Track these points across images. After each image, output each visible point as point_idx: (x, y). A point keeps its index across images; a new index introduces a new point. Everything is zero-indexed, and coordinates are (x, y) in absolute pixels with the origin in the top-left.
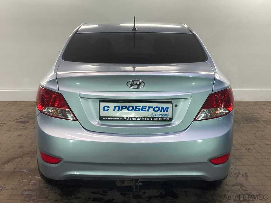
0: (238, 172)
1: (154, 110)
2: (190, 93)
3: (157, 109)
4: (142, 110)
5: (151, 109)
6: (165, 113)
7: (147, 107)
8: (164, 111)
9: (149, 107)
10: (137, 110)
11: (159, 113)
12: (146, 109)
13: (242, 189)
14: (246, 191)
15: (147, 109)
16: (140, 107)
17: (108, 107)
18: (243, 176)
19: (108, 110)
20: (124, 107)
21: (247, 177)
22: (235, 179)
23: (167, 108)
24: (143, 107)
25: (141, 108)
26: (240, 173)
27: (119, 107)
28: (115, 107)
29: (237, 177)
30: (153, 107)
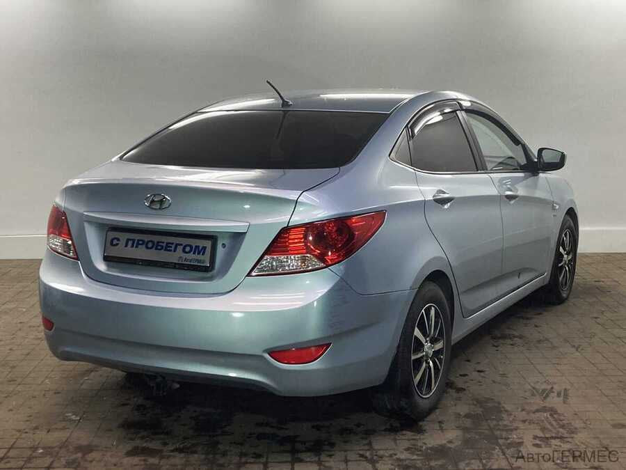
0: (549, 387)
1: (184, 251)
2: (246, 224)
3: (188, 249)
4: (166, 250)
5: (180, 249)
6: (200, 257)
7: (173, 244)
8: (199, 254)
9: (177, 245)
10: (159, 248)
11: (191, 256)
12: (171, 247)
13: (554, 418)
14: (561, 420)
15: (173, 249)
16: (163, 243)
17: (118, 240)
18: (559, 395)
19: (117, 244)
20: (141, 242)
21: (566, 396)
22: (543, 401)
23: (204, 248)
24: (167, 243)
25: (164, 245)
26: (554, 390)
27: (134, 240)
28: (128, 240)
29: (547, 396)
30: (181, 245)
